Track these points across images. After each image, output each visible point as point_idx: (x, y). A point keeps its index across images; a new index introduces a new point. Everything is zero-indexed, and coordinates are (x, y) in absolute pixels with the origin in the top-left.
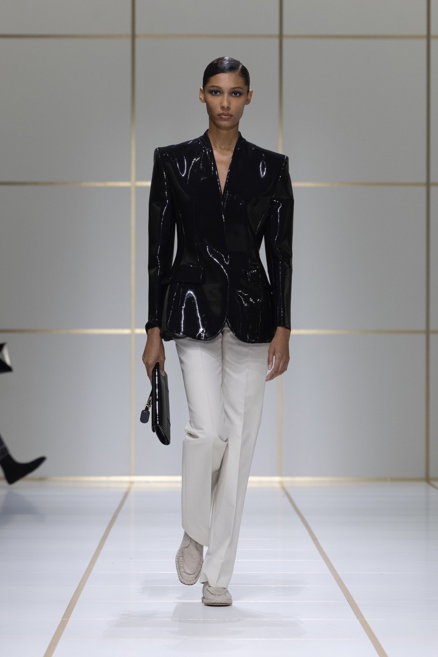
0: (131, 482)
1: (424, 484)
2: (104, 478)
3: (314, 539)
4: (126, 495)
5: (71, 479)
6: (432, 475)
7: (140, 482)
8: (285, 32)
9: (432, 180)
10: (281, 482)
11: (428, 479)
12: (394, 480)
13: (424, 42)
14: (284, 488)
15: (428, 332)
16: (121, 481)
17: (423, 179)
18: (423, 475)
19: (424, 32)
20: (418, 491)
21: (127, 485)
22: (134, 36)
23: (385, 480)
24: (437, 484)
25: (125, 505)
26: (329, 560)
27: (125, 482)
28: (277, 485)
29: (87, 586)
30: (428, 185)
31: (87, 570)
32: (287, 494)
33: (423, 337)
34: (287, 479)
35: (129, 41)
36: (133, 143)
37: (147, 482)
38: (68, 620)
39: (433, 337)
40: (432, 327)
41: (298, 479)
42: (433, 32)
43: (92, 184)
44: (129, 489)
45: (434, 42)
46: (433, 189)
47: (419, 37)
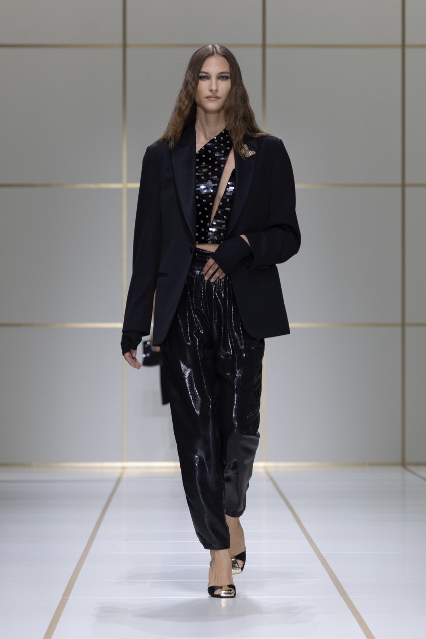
0: (124, 468)
1: (400, 468)
2: (98, 464)
3: (299, 521)
4: (119, 480)
5: (67, 464)
6: (408, 459)
8: (268, 41)
10: (265, 468)
11: (404, 464)
12: (372, 464)
13: (399, 51)
14: (268, 473)
16: (114, 467)
17: (399, 181)
18: (399, 460)
20: (395, 475)
21: (119, 471)
22: (125, 46)
23: (363, 465)
24: (412, 468)
25: (119, 490)
26: (312, 541)
27: (118, 468)
28: (262, 470)
29: (85, 566)
30: (403, 186)
31: (84, 551)
32: (271, 479)
33: (399, 329)
34: (271, 464)
35: (120, 51)
36: (125, 147)
37: (138, 468)
38: (68, 599)
39: (408, 330)
40: (408, 320)
41: (281, 464)
42: (408, 42)
43: (85, 186)
44: (122, 474)
45: (408, 51)
46: (408, 190)
47: (394, 46)
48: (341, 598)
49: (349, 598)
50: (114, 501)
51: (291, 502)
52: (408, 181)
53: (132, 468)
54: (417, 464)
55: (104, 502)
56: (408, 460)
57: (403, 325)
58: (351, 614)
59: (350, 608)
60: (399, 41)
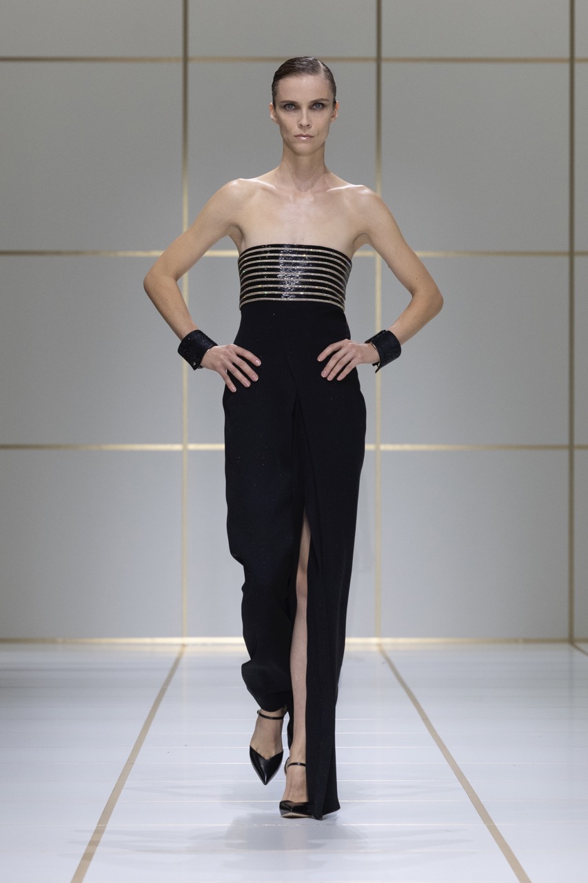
0: (184, 645)
1: (567, 646)
2: (148, 640)
3: (425, 719)
4: (177, 662)
5: (105, 640)
6: (578, 633)
8: (384, 54)
9: (578, 247)
10: (379, 645)
11: (571, 640)
12: (527, 641)
13: (565, 67)
14: (383, 652)
15: (571, 447)
16: (170, 644)
17: (565, 247)
18: (566, 635)
19: (567, 55)
20: (559, 655)
21: (178, 649)
22: (186, 59)
23: (516, 641)
24: (582, 646)
25: (177, 675)
26: (445, 747)
27: (177, 645)
28: (375, 649)
30: (572, 254)
31: (129, 760)
32: (388, 660)
33: (566, 453)
34: (387, 641)
35: (180, 66)
36: (185, 199)
37: (204, 645)
38: (106, 827)
39: (578, 454)
40: (578, 441)
41: (401, 640)
42: (578, 54)
43: (131, 254)
44: (181, 654)
45: (579, 67)
46: (578, 261)
47: (559, 60)
48: (484, 826)
49: (495, 826)
50: (170, 690)
51: (415, 692)
53: (194, 645)
55: (156, 692)
56: (577, 635)
58: (498, 848)
59: (496, 840)
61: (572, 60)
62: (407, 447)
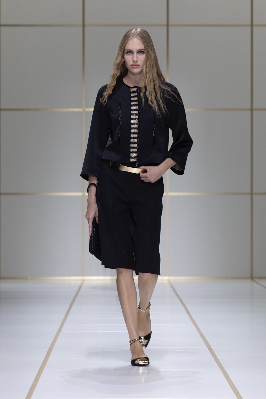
0: (83, 280)
1: (250, 280)
2: (67, 278)
3: (188, 312)
4: (80, 287)
5: (49, 278)
7: (88, 280)
8: (170, 23)
10: (168, 280)
11: (252, 278)
12: (233, 278)
13: (249, 29)
14: (170, 283)
16: (77, 279)
17: (249, 107)
18: (249, 275)
20: (246, 284)
21: (80, 282)
22: (84, 25)
23: (228, 278)
24: (257, 280)
25: (80, 293)
27: (80, 280)
28: (166, 282)
29: (59, 339)
30: (252, 110)
31: (58, 330)
32: (172, 286)
33: (249, 197)
34: (172, 278)
35: (81, 28)
36: (84, 86)
37: (92, 280)
38: (48, 359)
39: (255, 197)
40: (255, 191)
41: (178, 278)
42: (255, 23)
43: (60, 110)
44: (82, 284)
45: (255, 29)
46: (255, 113)
47: (246, 26)
49: (218, 359)
50: (77, 299)
51: (184, 300)
52: (255, 107)
54: (260, 278)
55: (71, 301)
56: (254, 275)
57: (252, 194)
58: (219, 368)
59: (218, 365)
60: (249, 22)
61: (252, 25)
62: (180, 194)
